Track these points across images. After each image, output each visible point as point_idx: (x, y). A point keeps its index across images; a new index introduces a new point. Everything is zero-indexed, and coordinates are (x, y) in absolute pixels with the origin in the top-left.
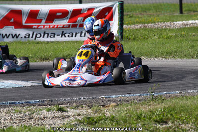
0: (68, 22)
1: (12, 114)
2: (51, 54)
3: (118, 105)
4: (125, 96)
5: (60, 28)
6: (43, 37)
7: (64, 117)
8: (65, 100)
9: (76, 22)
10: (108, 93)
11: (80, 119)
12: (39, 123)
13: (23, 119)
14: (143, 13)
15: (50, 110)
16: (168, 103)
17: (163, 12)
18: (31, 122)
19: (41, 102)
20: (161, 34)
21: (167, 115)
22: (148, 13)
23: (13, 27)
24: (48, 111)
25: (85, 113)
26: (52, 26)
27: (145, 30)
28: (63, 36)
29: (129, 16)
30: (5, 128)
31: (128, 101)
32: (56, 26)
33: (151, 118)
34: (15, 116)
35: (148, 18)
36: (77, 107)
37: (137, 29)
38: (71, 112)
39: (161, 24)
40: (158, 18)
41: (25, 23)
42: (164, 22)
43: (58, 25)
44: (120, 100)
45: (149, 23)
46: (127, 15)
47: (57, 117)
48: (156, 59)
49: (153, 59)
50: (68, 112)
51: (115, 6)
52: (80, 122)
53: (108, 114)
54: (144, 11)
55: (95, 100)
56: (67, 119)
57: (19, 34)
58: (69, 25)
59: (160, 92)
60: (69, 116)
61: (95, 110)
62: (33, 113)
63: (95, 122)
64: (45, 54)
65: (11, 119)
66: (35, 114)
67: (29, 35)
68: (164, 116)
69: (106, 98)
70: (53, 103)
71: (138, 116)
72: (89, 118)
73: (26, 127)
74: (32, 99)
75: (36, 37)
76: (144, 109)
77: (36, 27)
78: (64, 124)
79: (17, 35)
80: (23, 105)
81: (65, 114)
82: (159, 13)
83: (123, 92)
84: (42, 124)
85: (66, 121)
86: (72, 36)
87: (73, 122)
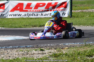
0: (45, 9)
1: (18, 52)
2: (37, 24)
3: (69, 48)
4: (72, 44)
5: (41, 11)
6: (32, 16)
7: (43, 54)
8: (44, 45)
9: (48, 9)
10: (64, 42)
11: (51, 54)
12: (32, 56)
13: (24, 54)
14: (81, 5)
15: (37, 50)
16: (93, 47)
17: (91, 4)
18: (27, 56)
19: (33, 46)
20: (90, 15)
21: (92, 53)
22: (84, 5)
23: (19, 11)
24: (35, 51)
25: (53, 52)
26: (37, 11)
27: (82, 13)
28: (42, 15)
29: (75, 6)
30: (15, 59)
31: (74, 46)
32: (39, 11)
33: (84, 54)
34: (20, 53)
35: (84, 7)
36: (49, 49)
37: (78, 12)
38: (46, 51)
39: (90, 10)
40: (89, 7)
41: (25, 9)
42: (92, 9)
43: (40, 10)
44: (70, 46)
45: (84, 10)
46: (74, 6)
47: (40, 54)
48: (87, 26)
49: (86, 26)
50: (45, 51)
51: (68, 1)
52: (51, 56)
53: (64, 52)
54: (82, 4)
55: (58, 46)
56: (44, 54)
57: (21, 14)
58: (45, 10)
59: (89, 42)
60: (45, 53)
61: (58, 50)
62: (28, 52)
63: (58, 56)
64: (35, 24)
65: (18, 54)
66: (29, 52)
67: (26, 14)
68: (91, 53)
69: (63, 45)
70: (38, 47)
71: (78, 53)
72: (55, 54)
73: (25, 58)
74: (28, 45)
75: (29, 15)
76: (81, 50)
77: (29, 11)
78: (43, 57)
79: (20, 15)
80: (24, 48)
81: (44, 52)
82: (89, 5)
83: (71, 42)
84: (33, 57)
85: (44, 55)
86: (46, 15)
87: (47, 56)
